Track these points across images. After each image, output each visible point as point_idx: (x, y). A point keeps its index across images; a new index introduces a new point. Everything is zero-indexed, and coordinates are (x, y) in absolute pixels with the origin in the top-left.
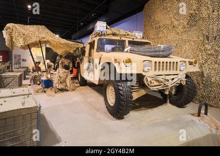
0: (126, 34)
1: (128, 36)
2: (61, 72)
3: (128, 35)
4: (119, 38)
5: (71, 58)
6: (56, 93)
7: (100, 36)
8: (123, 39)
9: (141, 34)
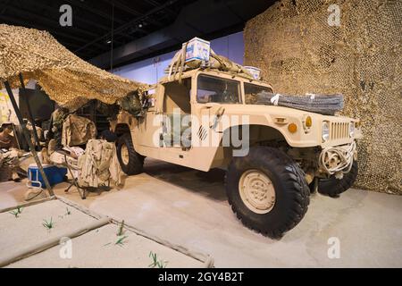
0: (240, 70)
1: (242, 74)
2: (98, 147)
3: (242, 72)
4: (230, 77)
5: (91, 115)
6: (84, 198)
7: (202, 69)
8: (237, 79)
9: (258, 73)
